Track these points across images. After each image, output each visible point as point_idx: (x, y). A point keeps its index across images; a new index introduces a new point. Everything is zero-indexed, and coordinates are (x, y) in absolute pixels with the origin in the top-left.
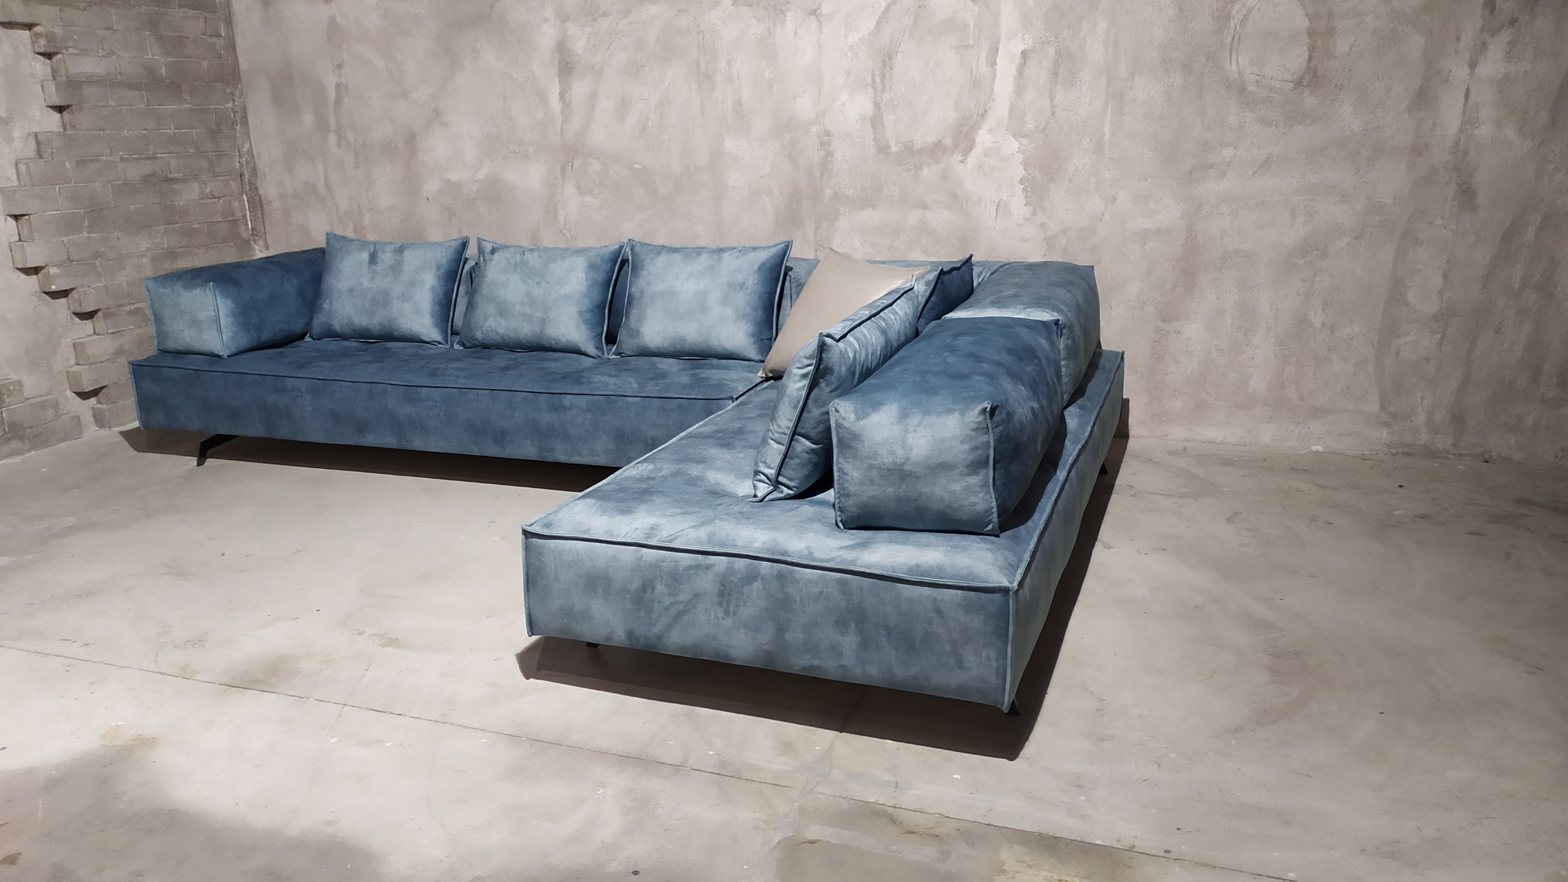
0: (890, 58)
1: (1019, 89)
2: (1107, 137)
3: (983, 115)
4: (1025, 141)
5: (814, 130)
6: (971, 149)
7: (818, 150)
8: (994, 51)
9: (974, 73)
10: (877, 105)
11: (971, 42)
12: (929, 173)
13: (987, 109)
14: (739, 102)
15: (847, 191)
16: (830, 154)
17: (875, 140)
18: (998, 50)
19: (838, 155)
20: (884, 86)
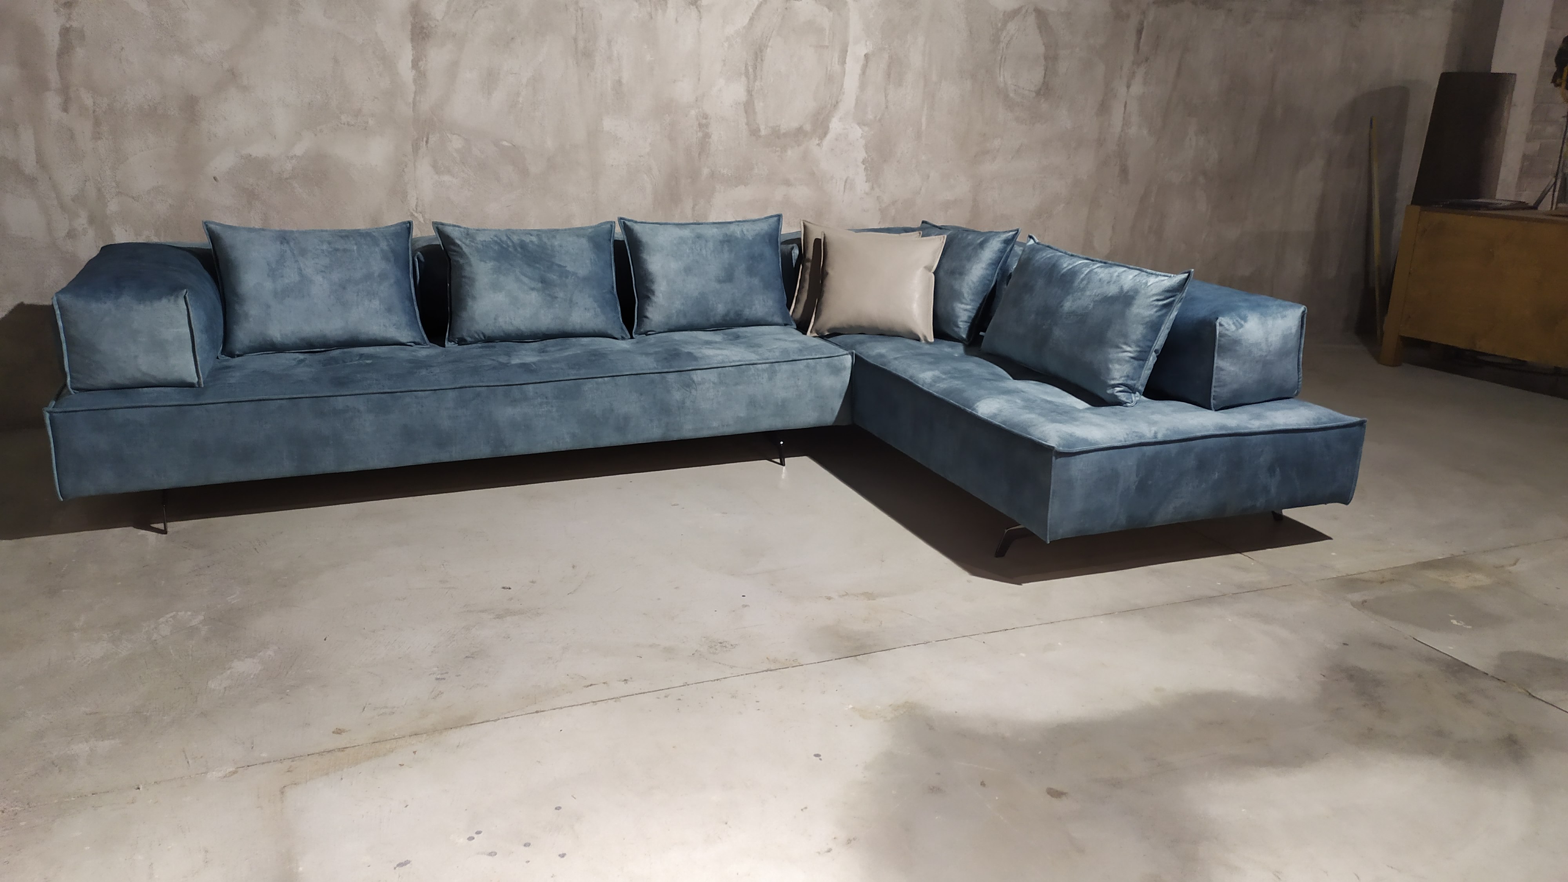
0: (761, 51)
1: (863, 86)
2: (924, 128)
3: (836, 105)
4: (866, 129)
5: (693, 113)
6: (825, 134)
7: (697, 132)
8: (844, 52)
9: (829, 69)
10: (749, 92)
11: (827, 44)
12: (792, 154)
13: (839, 100)
14: (619, 82)
15: (722, 170)
16: (707, 136)
17: (747, 124)
18: (847, 51)
19: (715, 137)
20: (755, 76)
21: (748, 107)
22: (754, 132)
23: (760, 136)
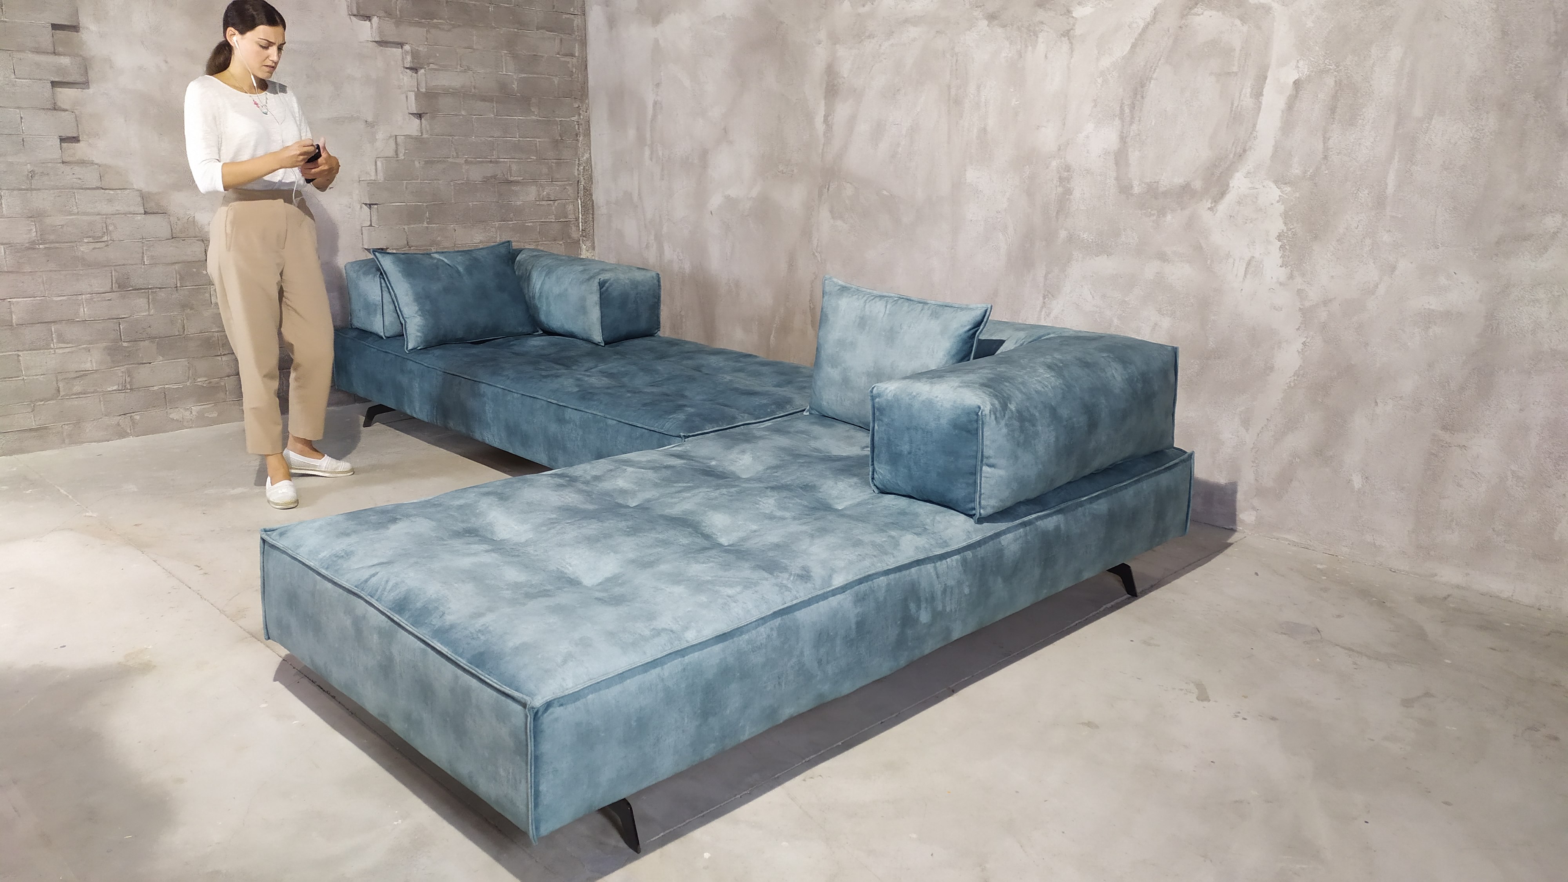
0: (1143, 86)
1: (1287, 126)
2: (1390, 190)
3: (1241, 156)
4: (1288, 189)
5: (1054, 163)
6: (1223, 194)
7: (1057, 187)
8: (1262, 79)
9: (1236, 105)
10: (1123, 139)
11: (1235, 69)
12: (1173, 220)
13: (1247, 148)
14: (984, 130)
15: (1082, 234)
16: (1068, 192)
17: (1117, 179)
18: (1266, 78)
19: (1077, 194)
20: (1132, 118)
21: (1120, 157)
22: (1125, 189)
23: (1132, 195)
